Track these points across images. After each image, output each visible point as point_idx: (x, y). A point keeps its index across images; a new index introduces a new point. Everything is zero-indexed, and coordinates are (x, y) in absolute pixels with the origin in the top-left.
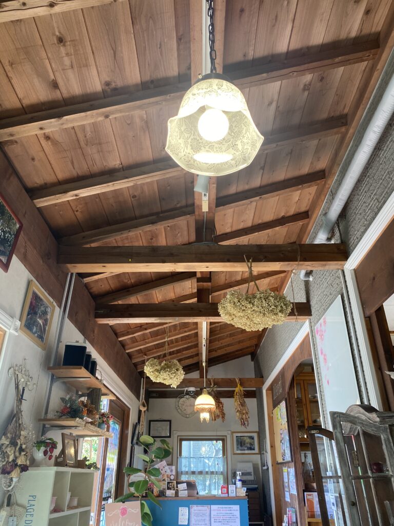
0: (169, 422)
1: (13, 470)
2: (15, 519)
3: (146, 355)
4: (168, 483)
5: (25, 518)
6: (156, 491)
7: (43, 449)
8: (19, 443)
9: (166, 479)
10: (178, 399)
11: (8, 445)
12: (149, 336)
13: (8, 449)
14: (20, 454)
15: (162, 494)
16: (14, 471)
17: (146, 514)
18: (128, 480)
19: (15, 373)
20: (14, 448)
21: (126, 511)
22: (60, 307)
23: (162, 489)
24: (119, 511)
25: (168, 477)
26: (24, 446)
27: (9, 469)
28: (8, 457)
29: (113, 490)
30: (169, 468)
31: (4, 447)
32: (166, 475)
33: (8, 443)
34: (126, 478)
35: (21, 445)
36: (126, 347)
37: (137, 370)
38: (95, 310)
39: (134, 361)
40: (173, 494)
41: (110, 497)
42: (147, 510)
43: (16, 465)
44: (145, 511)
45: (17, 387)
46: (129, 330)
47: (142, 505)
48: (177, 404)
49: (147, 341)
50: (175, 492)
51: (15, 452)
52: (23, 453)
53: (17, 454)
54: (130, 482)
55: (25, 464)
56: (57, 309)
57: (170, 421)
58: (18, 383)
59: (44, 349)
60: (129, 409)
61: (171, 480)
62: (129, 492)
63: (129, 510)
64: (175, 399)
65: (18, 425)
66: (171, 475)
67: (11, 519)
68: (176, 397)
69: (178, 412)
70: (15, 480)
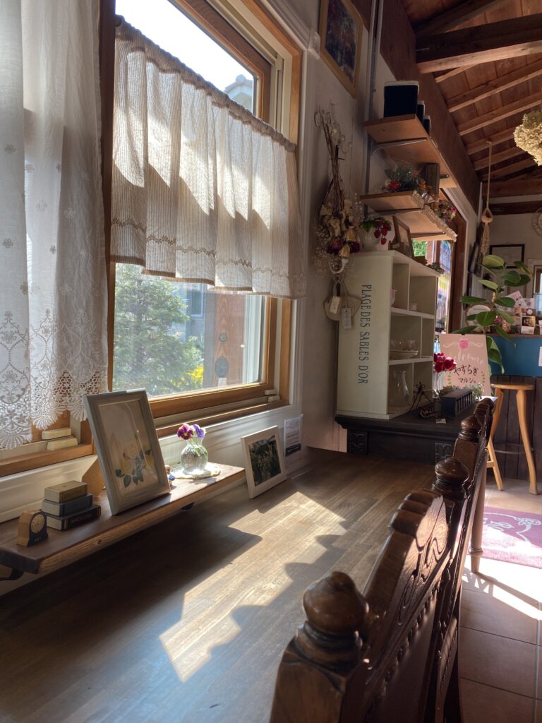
0: (521, 248)
1: (341, 248)
2: (349, 310)
3: (490, 140)
4: (523, 318)
5: (360, 310)
6: (505, 326)
7: (373, 230)
8: (344, 215)
9: (521, 314)
10: (537, 214)
11: (330, 217)
12: (499, 101)
13: (332, 222)
14: (347, 228)
15: (515, 330)
16: (343, 249)
17: (493, 350)
18: (466, 314)
19: (323, 122)
20: (338, 221)
21: (467, 344)
22: (368, 29)
23: (514, 324)
24: (458, 344)
25: (523, 310)
26: (351, 219)
27: (336, 246)
28: (334, 232)
29: (446, 323)
30: (525, 301)
31: (325, 221)
32: (520, 309)
33: (330, 214)
34: (463, 311)
35: (347, 217)
36: (461, 126)
37: (474, 167)
38: (417, 48)
39: (472, 151)
40: (531, 331)
41: (443, 329)
42: (494, 346)
43: (345, 243)
44: (491, 348)
45: (329, 141)
46: (466, 94)
47: (488, 339)
48: (535, 221)
49: (494, 112)
50: (535, 330)
51: (340, 225)
52: (351, 227)
53: (344, 228)
54: (468, 314)
55: (355, 241)
56: (365, 31)
57: (523, 246)
58: (330, 136)
59: (354, 96)
60: (466, 222)
61: (527, 315)
62: (466, 326)
63: (471, 343)
64: (531, 215)
65: (338, 191)
66: (527, 310)
67: (344, 310)
68: (534, 211)
69: (536, 232)
70: (344, 262)
